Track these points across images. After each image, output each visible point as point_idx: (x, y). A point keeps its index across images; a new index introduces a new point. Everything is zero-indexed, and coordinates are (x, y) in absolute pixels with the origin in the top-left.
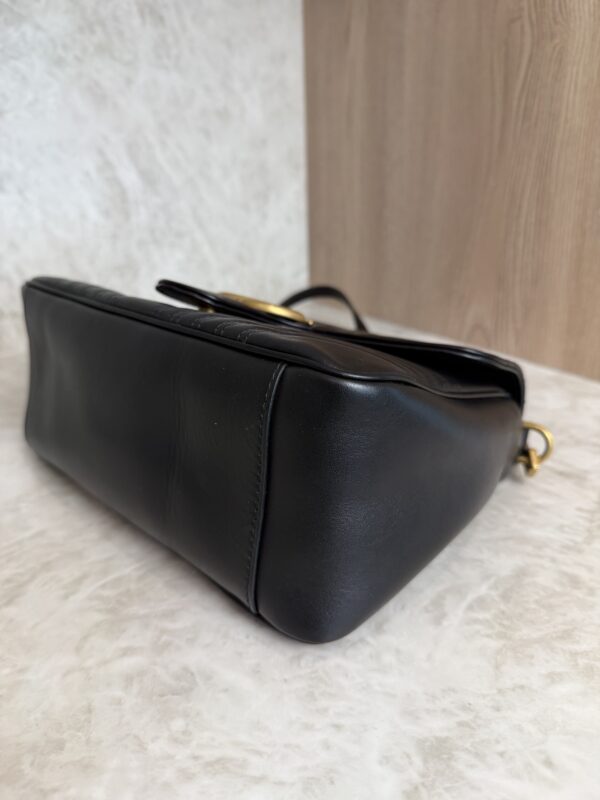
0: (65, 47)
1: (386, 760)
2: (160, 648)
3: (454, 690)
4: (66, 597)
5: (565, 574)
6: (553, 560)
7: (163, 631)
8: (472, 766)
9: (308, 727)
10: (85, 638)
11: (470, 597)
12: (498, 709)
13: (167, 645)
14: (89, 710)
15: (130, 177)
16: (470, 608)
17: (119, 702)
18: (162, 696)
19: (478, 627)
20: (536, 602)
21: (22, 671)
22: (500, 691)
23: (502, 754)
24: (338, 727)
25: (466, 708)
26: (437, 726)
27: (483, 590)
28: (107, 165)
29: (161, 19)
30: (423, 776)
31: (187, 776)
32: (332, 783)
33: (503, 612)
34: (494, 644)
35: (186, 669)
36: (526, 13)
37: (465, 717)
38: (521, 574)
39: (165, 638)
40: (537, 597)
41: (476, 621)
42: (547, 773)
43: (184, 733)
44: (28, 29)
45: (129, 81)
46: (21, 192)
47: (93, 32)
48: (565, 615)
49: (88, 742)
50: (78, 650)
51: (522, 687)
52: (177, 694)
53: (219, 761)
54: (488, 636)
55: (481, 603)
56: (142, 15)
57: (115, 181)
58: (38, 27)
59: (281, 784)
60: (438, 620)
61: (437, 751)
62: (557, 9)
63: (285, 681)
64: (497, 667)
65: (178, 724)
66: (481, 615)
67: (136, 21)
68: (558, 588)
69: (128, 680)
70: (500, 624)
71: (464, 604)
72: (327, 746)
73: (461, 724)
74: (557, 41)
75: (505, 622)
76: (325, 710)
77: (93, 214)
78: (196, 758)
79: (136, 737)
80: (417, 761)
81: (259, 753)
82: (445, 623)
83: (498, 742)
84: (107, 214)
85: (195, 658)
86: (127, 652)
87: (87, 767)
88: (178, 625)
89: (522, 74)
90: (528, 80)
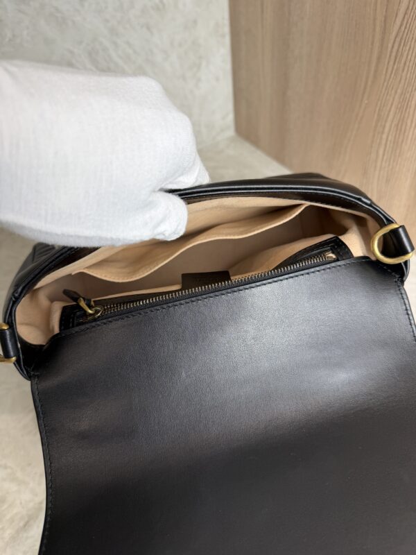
89: (398, 22)
90: (403, 28)
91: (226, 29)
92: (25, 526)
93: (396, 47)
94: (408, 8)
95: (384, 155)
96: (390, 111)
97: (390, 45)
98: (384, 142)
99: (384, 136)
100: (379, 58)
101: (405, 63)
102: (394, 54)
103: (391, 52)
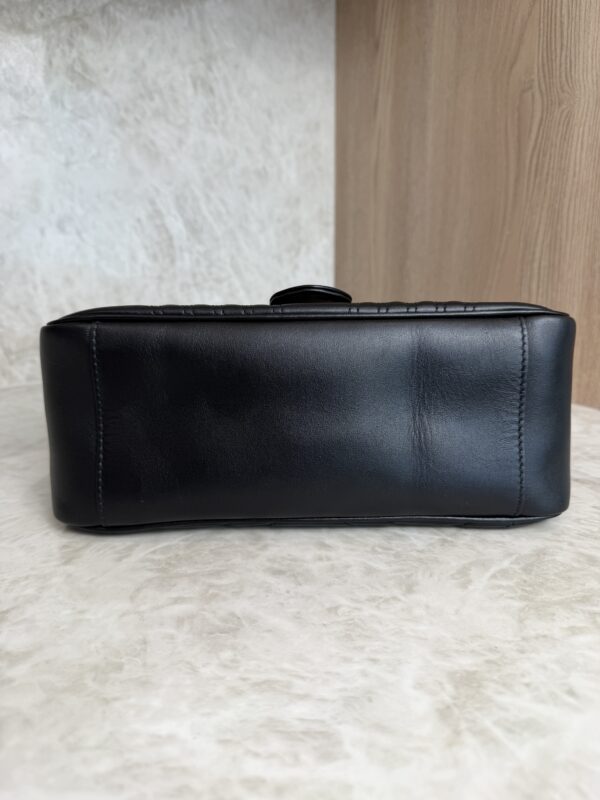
0: (127, 110)
1: (419, 685)
3: (481, 637)
4: (120, 560)
5: (582, 554)
6: (571, 544)
7: (211, 586)
8: (500, 693)
9: (347, 660)
10: (138, 590)
11: (493, 569)
12: (522, 652)
13: (215, 596)
14: (145, 642)
15: (177, 226)
16: (494, 576)
17: (172, 637)
18: (212, 633)
19: (501, 591)
20: (556, 574)
21: (82, 612)
22: (524, 639)
23: (527, 685)
24: (374, 661)
25: (493, 650)
26: (466, 662)
27: (506, 564)
28: (157, 214)
29: (211, 90)
30: (455, 698)
31: (237, 692)
32: (370, 700)
33: (525, 581)
34: (517, 604)
35: (233, 614)
36: (536, 84)
37: (492, 657)
38: (541, 553)
39: (211, 591)
40: (557, 571)
41: (500, 587)
42: (571, 700)
43: (233, 661)
44: (96, 95)
45: (180, 142)
46: (79, 233)
47: (152, 99)
48: (584, 585)
49: (144, 665)
50: (132, 598)
51: (545, 636)
52: (225, 632)
53: (264, 682)
54: (512, 598)
55: (504, 573)
56: (195, 86)
57: (163, 228)
58: (105, 93)
59: (323, 700)
60: (464, 585)
61: (467, 681)
62: (564, 79)
63: (324, 625)
64: (521, 621)
65: (227, 655)
66: (504, 583)
67: (190, 91)
68: (575, 565)
69: (179, 621)
70: (523, 590)
71: (488, 574)
72: (365, 674)
73: (488, 662)
74: (564, 106)
75: (528, 588)
76: (362, 648)
77: (142, 257)
78: (244, 679)
79: (188, 663)
80: (449, 688)
81: (303, 678)
82: (471, 587)
83: (523, 676)
84: (154, 257)
85: (241, 606)
86: (177, 601)
87: (144, 684)
88: (224, 582)
89: (533, 136)
90: (539, 141)
91: (331, 218)
93: (534, 162)
94: (542, 119)
95: (538, 288)
96: (538, 231)
97: (528, 161)
98: (536, 271)
99: (536, 265)
100: (517, 180)
101: (548, 174)
102: (533, 168)
103: (530, 168)
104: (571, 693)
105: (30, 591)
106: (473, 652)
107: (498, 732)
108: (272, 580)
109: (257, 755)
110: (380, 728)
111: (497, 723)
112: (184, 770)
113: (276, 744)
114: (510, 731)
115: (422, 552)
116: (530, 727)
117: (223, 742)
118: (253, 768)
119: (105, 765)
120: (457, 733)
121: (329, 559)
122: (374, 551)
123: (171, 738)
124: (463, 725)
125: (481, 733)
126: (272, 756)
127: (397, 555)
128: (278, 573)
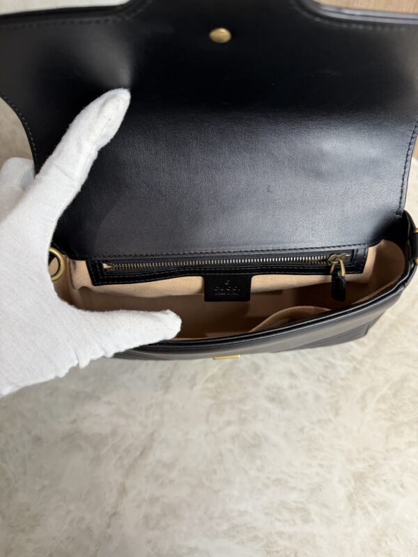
1: (340, 482)
2: (243, 421)
3: (368, 449)
4: (191, 388)
7: (242, 411)
8: (373, 486)
9: (310, 465)
10: (208, 415)
11: (379, 394)
12: (385, 459)
13: (245, 419)
14: (221, 454)
16: (378, 401)
17: (232, 451)
18: (249, 448)
19: (380, 413)
20: (409, 399)
21: (187, 433)
22: (387, 451)
23: (385, 481)
24: (321, 466)
25: (373, 458)
26: (360, 466)
27: (385, 390)
30: (354, 489)
31: (266, 486)
32: (320, 490)
33: (393, 405)
34: (387, 424)
35: (256, 434)
37: (372, 463)
38: (404, 379)
39: (243, 415)
40: (410, 396)
41: (380, 410)
42: (401, 490)
43: (262, 466)
49: (225, 470)
50: (207, 421)
51: (396, 448)
52: (255, 447)
53: (277, 480)
54: (385, 419)
55: (383, 398)
59: (302, 490)
60: (363, 409)
61: (360, 478)
63: (298, 441)
64: (387, 437)
65: (258, 462)
66: (383, 406)
69: (233, 439)
70: (392, 413)
71: (375, 399)
72: (318, 474)
73: (370, 466)
75: (394, 411)
76: (316, 457)
78: (268, 478)
79: (243, 468)
80: (353, 482)
81: (292, 477)
82: (366, 411)
83: (383, 475)
85: (258, 427)
86: (229, 423)
87: (228, 481)
88: (247, 407)
92: (142, 454)
104: (402, 486)
105: (157, 417)
106: (364, 459)
107: (370, 508)
108: (270, 406)
109: (280, 520)
110: (325, 506)
111: (370, 503)
112: (254, 528)
113: (286, 515)
114: (374, 507)
115: (343, 379)
116: (383, 505)
117: (266, 514)
118: (279, 526)
119: (225, 526)
120: (354, 508)
121: (296, 387)
122: (319, 380)
123: (246, 512)
124: (357, 504)
125: (363, 508)
126: (285, 521)
127: (331, 383)
128: (272, 400)
